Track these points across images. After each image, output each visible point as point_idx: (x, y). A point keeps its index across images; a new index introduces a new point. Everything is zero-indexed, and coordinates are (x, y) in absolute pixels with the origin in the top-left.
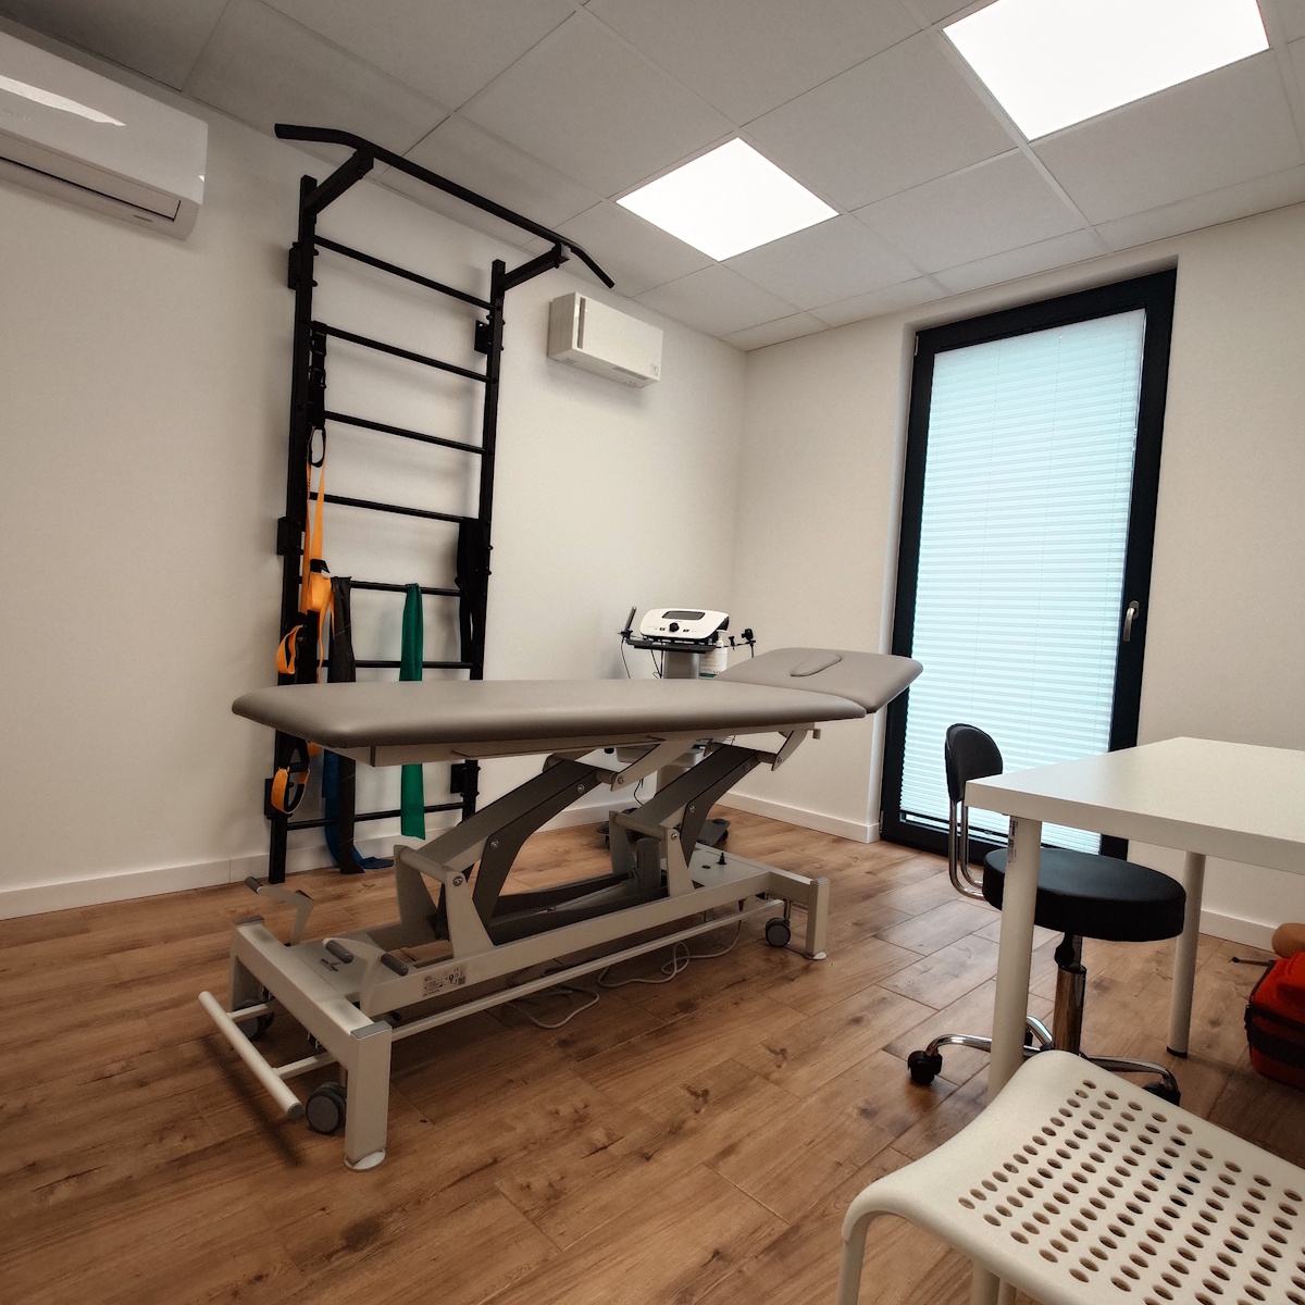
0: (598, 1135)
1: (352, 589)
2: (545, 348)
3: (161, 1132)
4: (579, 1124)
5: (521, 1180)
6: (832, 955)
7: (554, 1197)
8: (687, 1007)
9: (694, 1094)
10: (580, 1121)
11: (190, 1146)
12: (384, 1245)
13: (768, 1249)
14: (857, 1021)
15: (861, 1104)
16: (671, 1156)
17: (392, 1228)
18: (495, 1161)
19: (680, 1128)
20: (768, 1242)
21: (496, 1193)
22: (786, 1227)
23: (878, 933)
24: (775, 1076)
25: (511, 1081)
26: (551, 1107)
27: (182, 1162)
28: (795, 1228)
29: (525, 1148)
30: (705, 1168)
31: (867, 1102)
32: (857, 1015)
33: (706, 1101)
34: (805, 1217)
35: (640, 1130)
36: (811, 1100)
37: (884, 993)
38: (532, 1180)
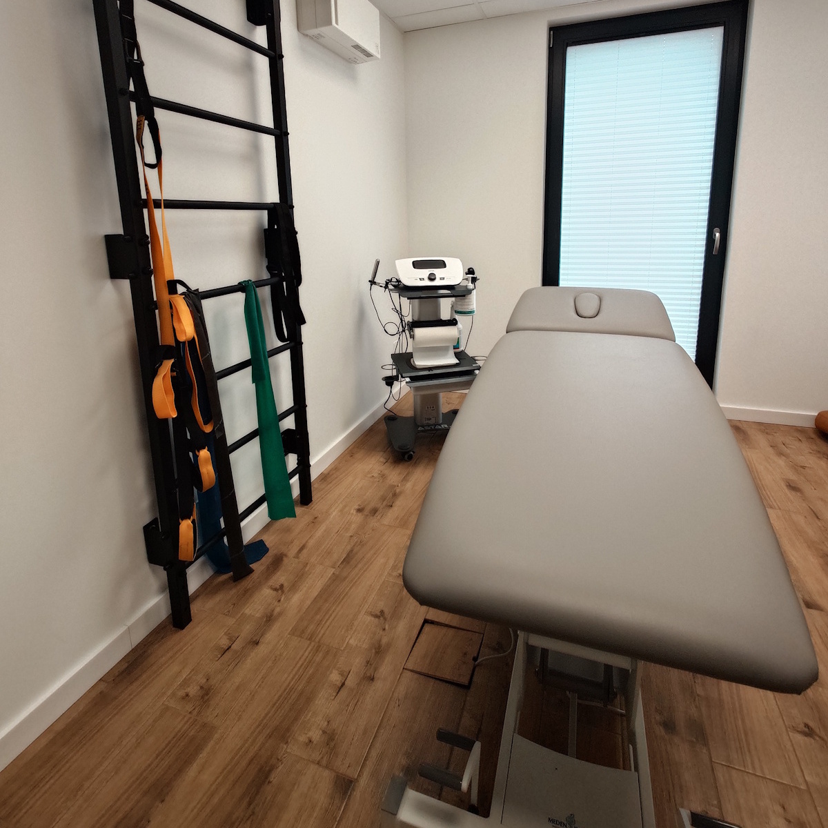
1: (202, 301)
2: (295, 23)
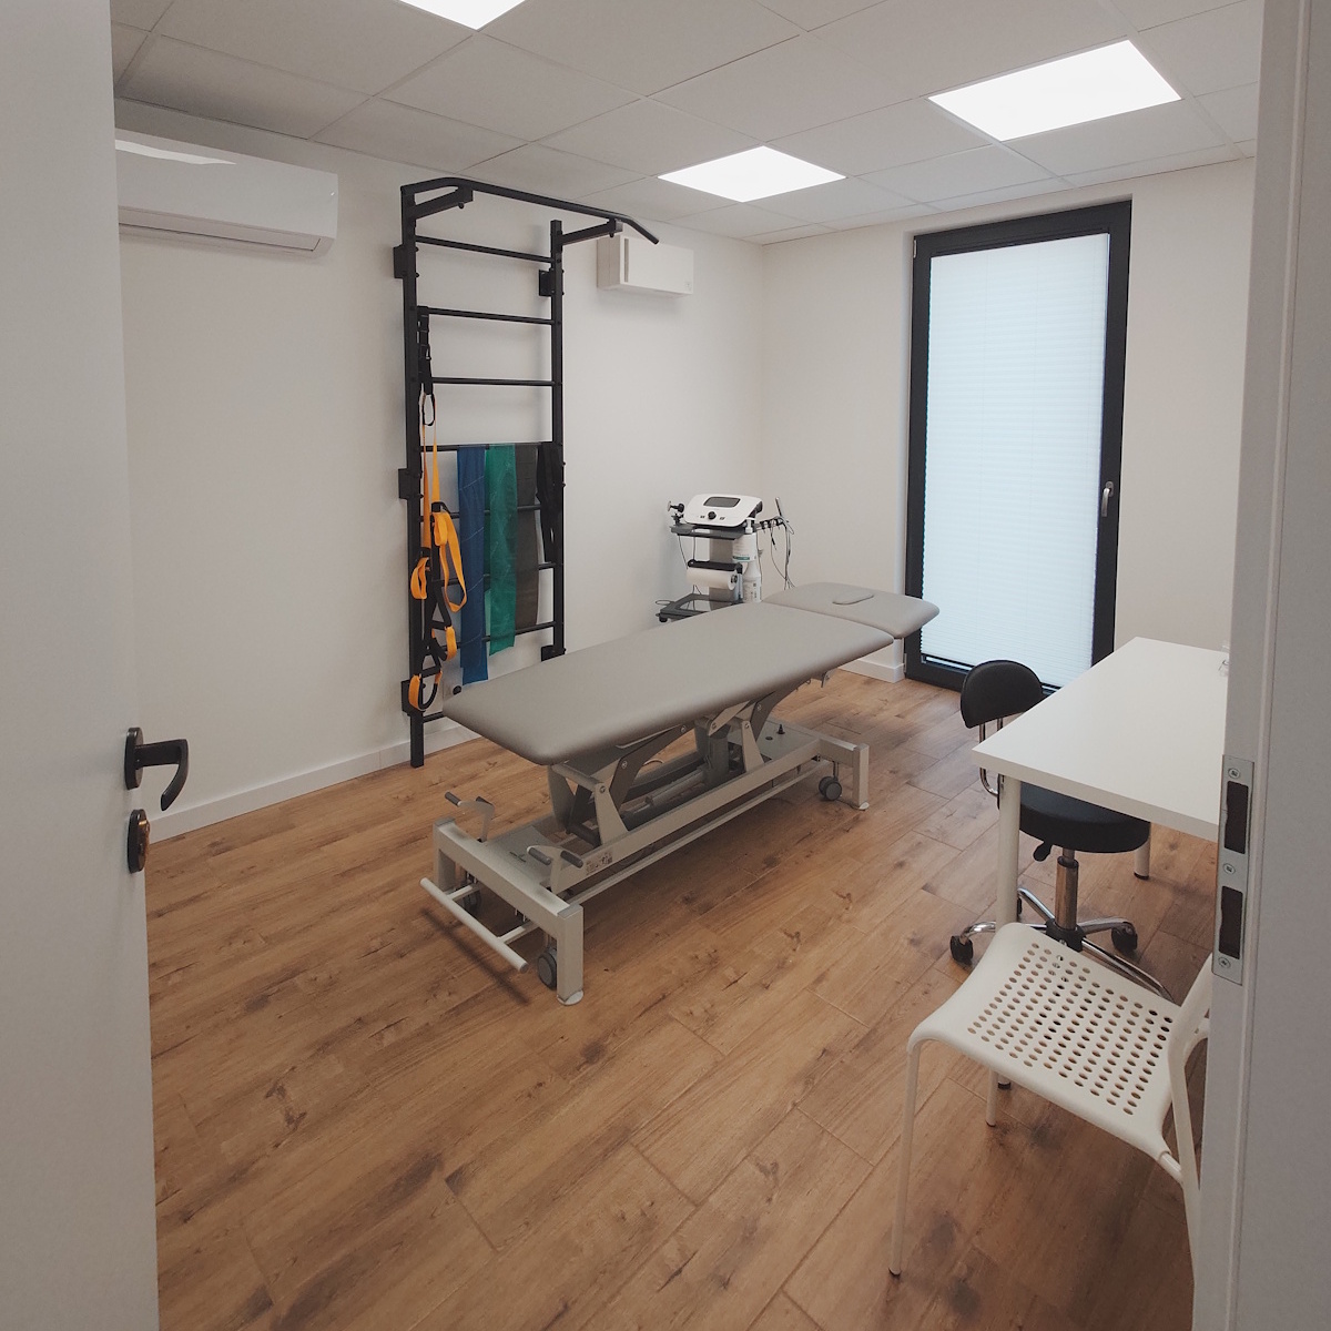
0: (729, 973)
3: (433, 989)
4: (714, 965)
5: (685, 1009)
6: (875, 805)
7: (711, 1019)
8: (771, 862)
9: (790, 936)
10: (714, 963)
11: (456, 1000)
12: (609, 1059)
13: (857, 1046)
14: (901, 865)
15: (910, 936)
16: (783, 985)
17: (611, 1047)
18: (664, 997)
19: (784, 963)
20: (856, 1041)
21: (671, 1019)
22: (867, 1030)
23: (910, 781)
24: (845, 917)
25: (657, 935)
26: (691, 953)
27: (457, 1010)
28: (874, 1030)
29: (682, 985)
30: (807, 993)
31: (914, 933)
32: (901, 859)
33: (799, 941)
34: (878, 1024)
35: (757, 967)
36: (873, 935)
37: (919, 837)
38: (692, 1008)
